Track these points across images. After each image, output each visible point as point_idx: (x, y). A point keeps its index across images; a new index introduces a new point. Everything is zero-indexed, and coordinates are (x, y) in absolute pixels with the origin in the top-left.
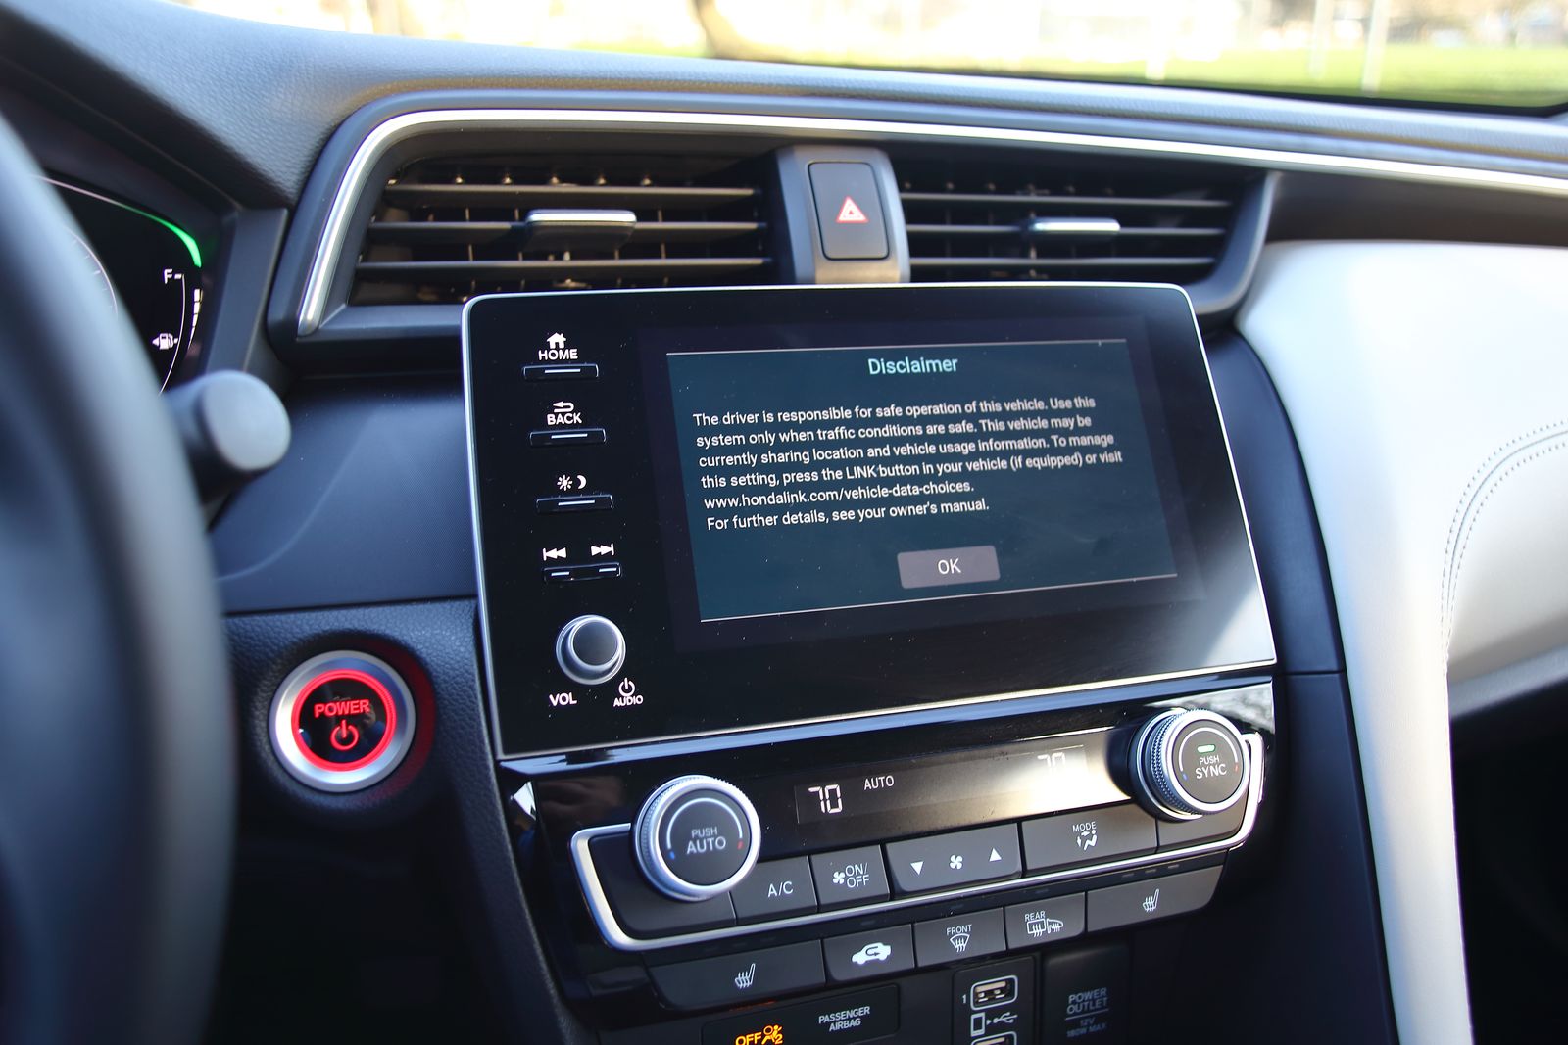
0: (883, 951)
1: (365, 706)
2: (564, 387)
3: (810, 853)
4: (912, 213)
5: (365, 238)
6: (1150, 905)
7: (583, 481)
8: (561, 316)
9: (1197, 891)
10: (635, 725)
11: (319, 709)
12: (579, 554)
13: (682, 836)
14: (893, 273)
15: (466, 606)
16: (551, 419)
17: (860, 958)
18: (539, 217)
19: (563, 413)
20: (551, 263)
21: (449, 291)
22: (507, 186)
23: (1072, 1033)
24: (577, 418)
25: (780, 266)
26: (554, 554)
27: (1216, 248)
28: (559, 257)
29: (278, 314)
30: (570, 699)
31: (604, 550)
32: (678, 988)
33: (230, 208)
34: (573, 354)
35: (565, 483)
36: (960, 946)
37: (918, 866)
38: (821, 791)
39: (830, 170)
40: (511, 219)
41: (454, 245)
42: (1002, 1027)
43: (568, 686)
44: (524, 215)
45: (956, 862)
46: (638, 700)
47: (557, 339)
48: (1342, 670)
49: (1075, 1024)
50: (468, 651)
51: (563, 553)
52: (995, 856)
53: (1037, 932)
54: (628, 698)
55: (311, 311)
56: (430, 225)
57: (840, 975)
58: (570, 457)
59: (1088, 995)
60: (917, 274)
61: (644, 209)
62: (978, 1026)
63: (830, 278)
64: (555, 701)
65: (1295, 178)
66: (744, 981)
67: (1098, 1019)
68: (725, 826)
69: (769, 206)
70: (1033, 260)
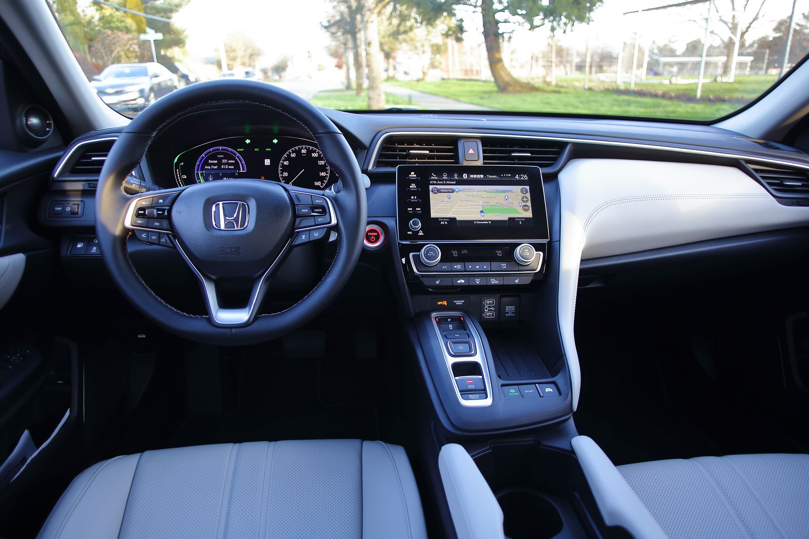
0: (463, 281)
1: (376, 234)
2: (413, 181)
3: (451, 262)
4: (484, 152)
5: (380, 155)
6: (517, 281)
7: (416, 198)
8: (415, 169)
9: (527, 281)
10: (421, 238)
11: (369, 234)
12: (414, 209)
13: (427, 253)
14: (480, 163)
15: (395, 218)
16: (411, 187)
17: (459, 282)
18: (411, 152)
19: (413, 186)
20: (413, 160)
21: (393, 165)
22: (406, 146)
23: (507, 315)
24: (415, 187)
25: (457, 162)
26: (410, 209)
27: (555, 160)
28: (415, 159)
29: (365, 168)
30: (411, 233)
31: (418, 209)
32: (426, 282)
33: (357, 149)
34: (415, 176)
35: (412, 197)
36: (478, 283)
37: (470, 267)
38: (454, 253)
39: (468, 144)
40: (406, 152)
41: (395, 157)
42: (491, 310)
43: (411, 231)
44: (409, 151)
45: (477, 267)
46: (423, 234)
47: (413, 173)
48: (560, 241)
49: (508, 313)
50: (394, 224)
51: (411, 209)
52: (485, 267)
53: (493, 282)
54: (421, 234)
55: (370, 168)
56: (390, 153)
57: (455, 284)
58: (413, 193)
59: (510, 307)
60: (484, 163)
61: (431, 150)
62: (486, 309)
63: (466, 164)
64: (409, 233)
65: (574, 144)
66: (437, 282)
67: (513, 313)
68: (435, 252)
69: (456, 150)
70: (516, 161)
